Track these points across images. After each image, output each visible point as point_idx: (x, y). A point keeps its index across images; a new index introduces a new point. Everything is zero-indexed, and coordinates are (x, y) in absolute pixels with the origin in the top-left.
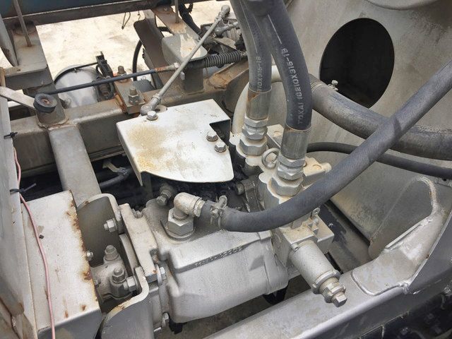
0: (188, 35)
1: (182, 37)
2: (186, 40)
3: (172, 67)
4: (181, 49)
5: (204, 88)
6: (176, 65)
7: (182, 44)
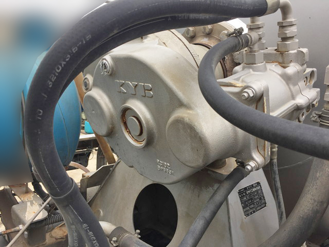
0: (34, 202)
1: (29, 204)
2: (32, 206)
3: (17, 228)
4: (27, 213)
5: (47, 241)
6: (21, 227)
7: (28, 209)
